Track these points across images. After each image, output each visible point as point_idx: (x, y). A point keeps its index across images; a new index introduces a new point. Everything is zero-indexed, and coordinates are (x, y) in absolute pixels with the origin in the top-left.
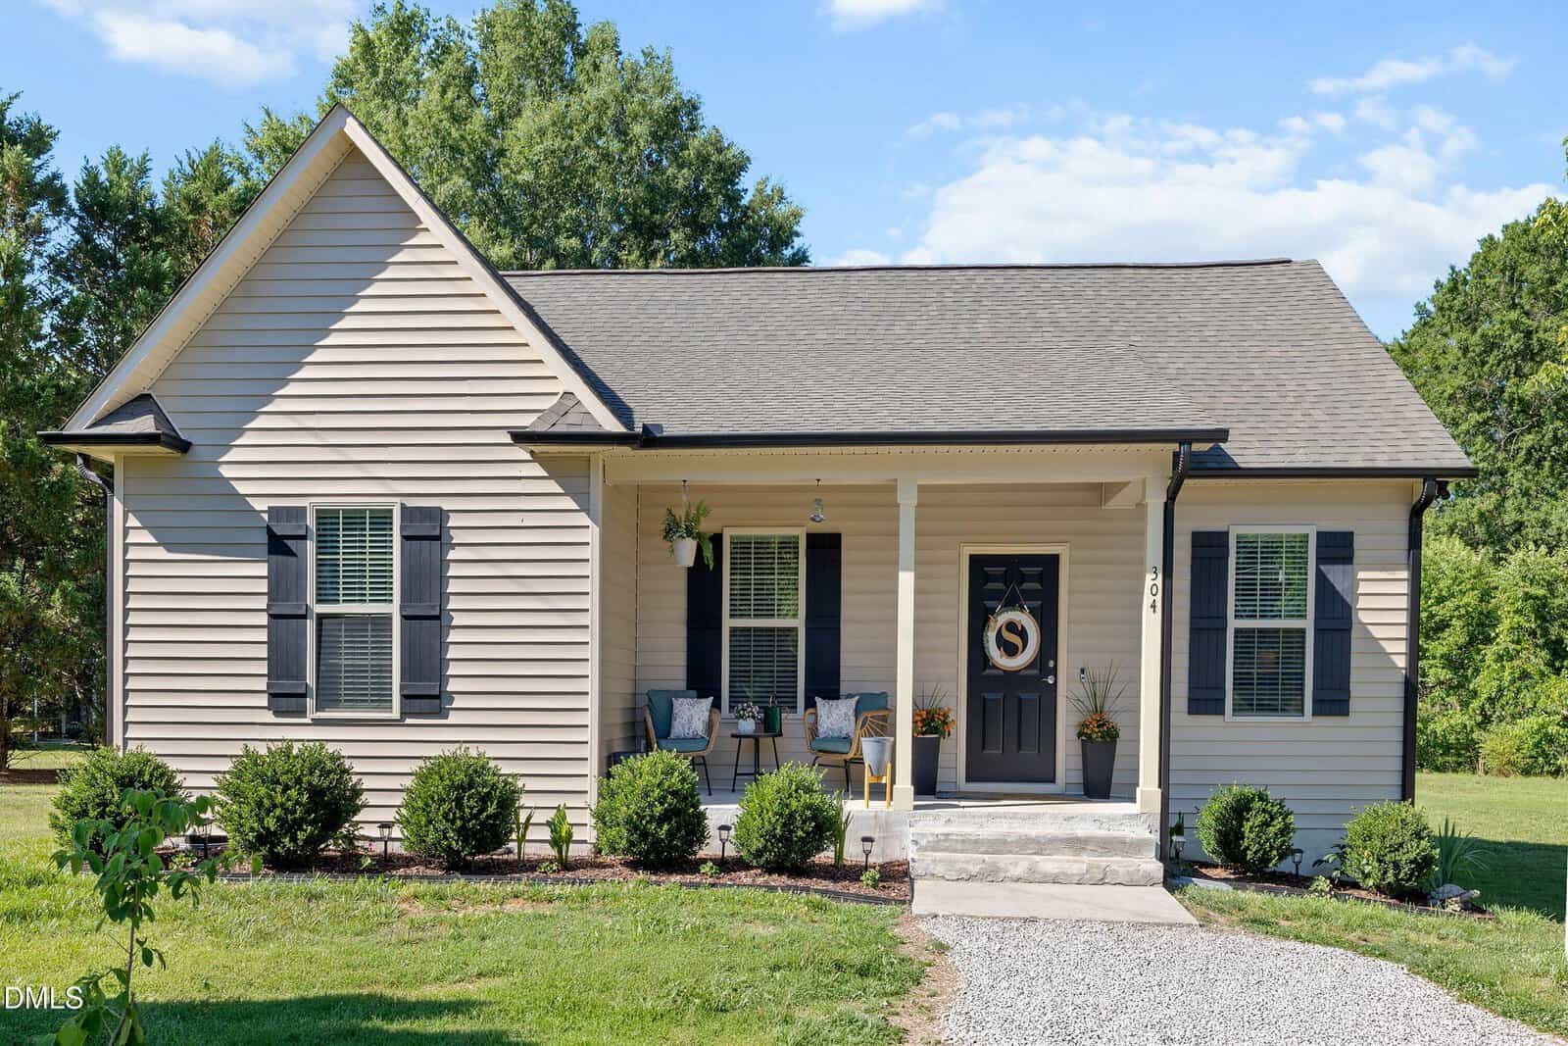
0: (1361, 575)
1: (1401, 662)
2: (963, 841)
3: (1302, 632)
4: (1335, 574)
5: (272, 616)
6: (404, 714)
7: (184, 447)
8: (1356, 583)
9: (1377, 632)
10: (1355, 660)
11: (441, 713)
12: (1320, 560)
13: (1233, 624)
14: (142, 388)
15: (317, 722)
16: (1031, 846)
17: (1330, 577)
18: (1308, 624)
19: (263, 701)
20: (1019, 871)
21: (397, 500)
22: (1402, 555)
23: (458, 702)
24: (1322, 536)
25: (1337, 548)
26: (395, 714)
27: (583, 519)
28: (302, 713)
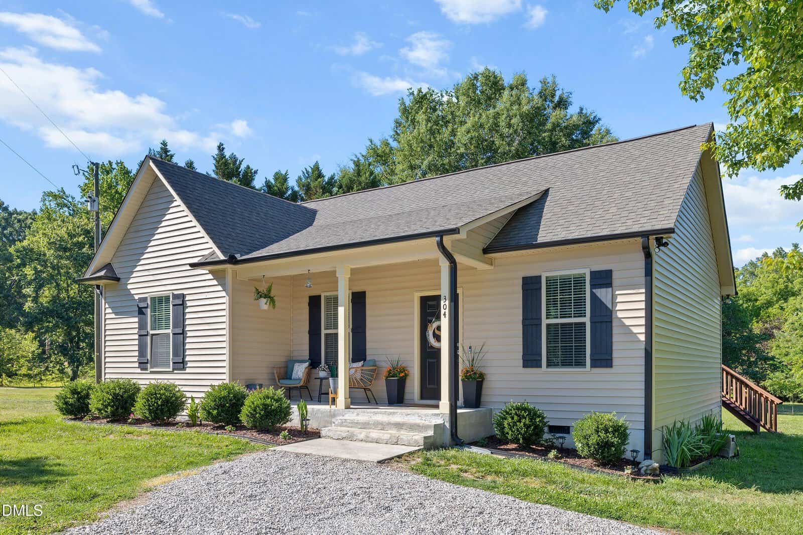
0: (617, 292)
1: (642, 338)
2: (352, 423)
3: (584, 324)
4: (602, 293)
5: (140, 336)
6: (174, 369)
7: (118, 279)
8: (614, 297)
9: (627, 322)
10: (615, 338)
11: (184, 368)
12: (593, 286)
13: (545, 321)
14: (108, 261)
15: (152, 373)
16: (380, 426)
17: (598, 295)
18: (587, 320)
19: (137, 365)
20: (362, 436)
21: (171, 292)
22: (643, 280)
23: (189, 365)
24: (593, 273)
25: (603, 279)
26: (171, 369)
27: (224, 294)
28: (146, 369)
